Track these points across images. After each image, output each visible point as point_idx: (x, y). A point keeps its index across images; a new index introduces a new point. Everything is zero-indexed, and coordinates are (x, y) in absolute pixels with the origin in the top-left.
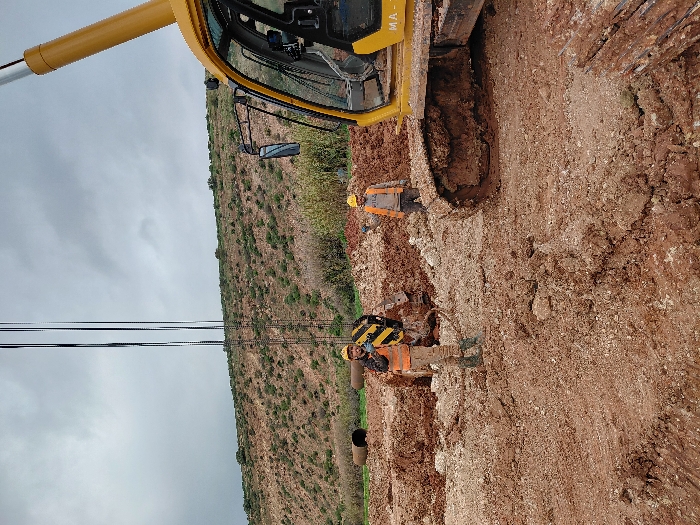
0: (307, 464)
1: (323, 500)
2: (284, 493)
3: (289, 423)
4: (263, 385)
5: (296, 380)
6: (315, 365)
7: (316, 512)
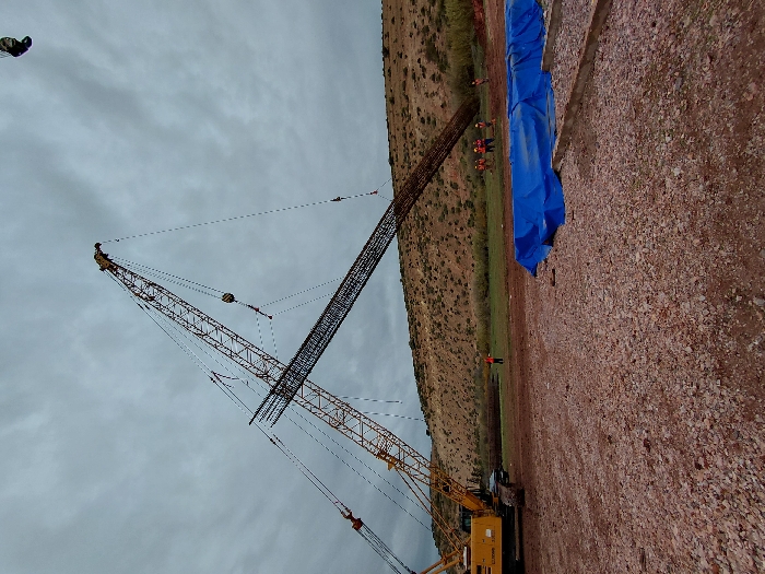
0: (454, 334)
1: (465, 357)
2: (439, 360)
3: (442, 310)
4: (425, 290)
5: (446, 277)
6: (458, 260)
7: (461, 366)
